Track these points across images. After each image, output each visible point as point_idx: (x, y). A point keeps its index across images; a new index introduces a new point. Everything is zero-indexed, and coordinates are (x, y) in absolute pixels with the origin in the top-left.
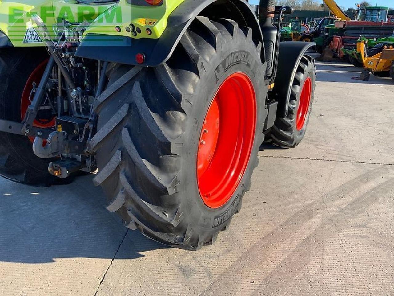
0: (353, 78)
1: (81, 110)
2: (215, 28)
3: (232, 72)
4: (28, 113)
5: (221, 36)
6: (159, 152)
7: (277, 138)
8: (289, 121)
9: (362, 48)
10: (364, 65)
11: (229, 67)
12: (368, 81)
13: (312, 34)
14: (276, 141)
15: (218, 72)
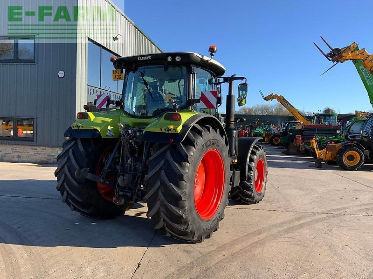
0: (310, 166)
1: (132, 169)
2: (202, 129)
3: (211, 149)
4: (103, 171)
5: (205, 133)
6: (178, 180)
7: (244, 196)
8: (249, 184)
9: (314, 144)
10: (317, 156)
11: (209, 146)
12: (321, 168)
13: (281, 134)
14: (243, 198)
15: (204, 147)
